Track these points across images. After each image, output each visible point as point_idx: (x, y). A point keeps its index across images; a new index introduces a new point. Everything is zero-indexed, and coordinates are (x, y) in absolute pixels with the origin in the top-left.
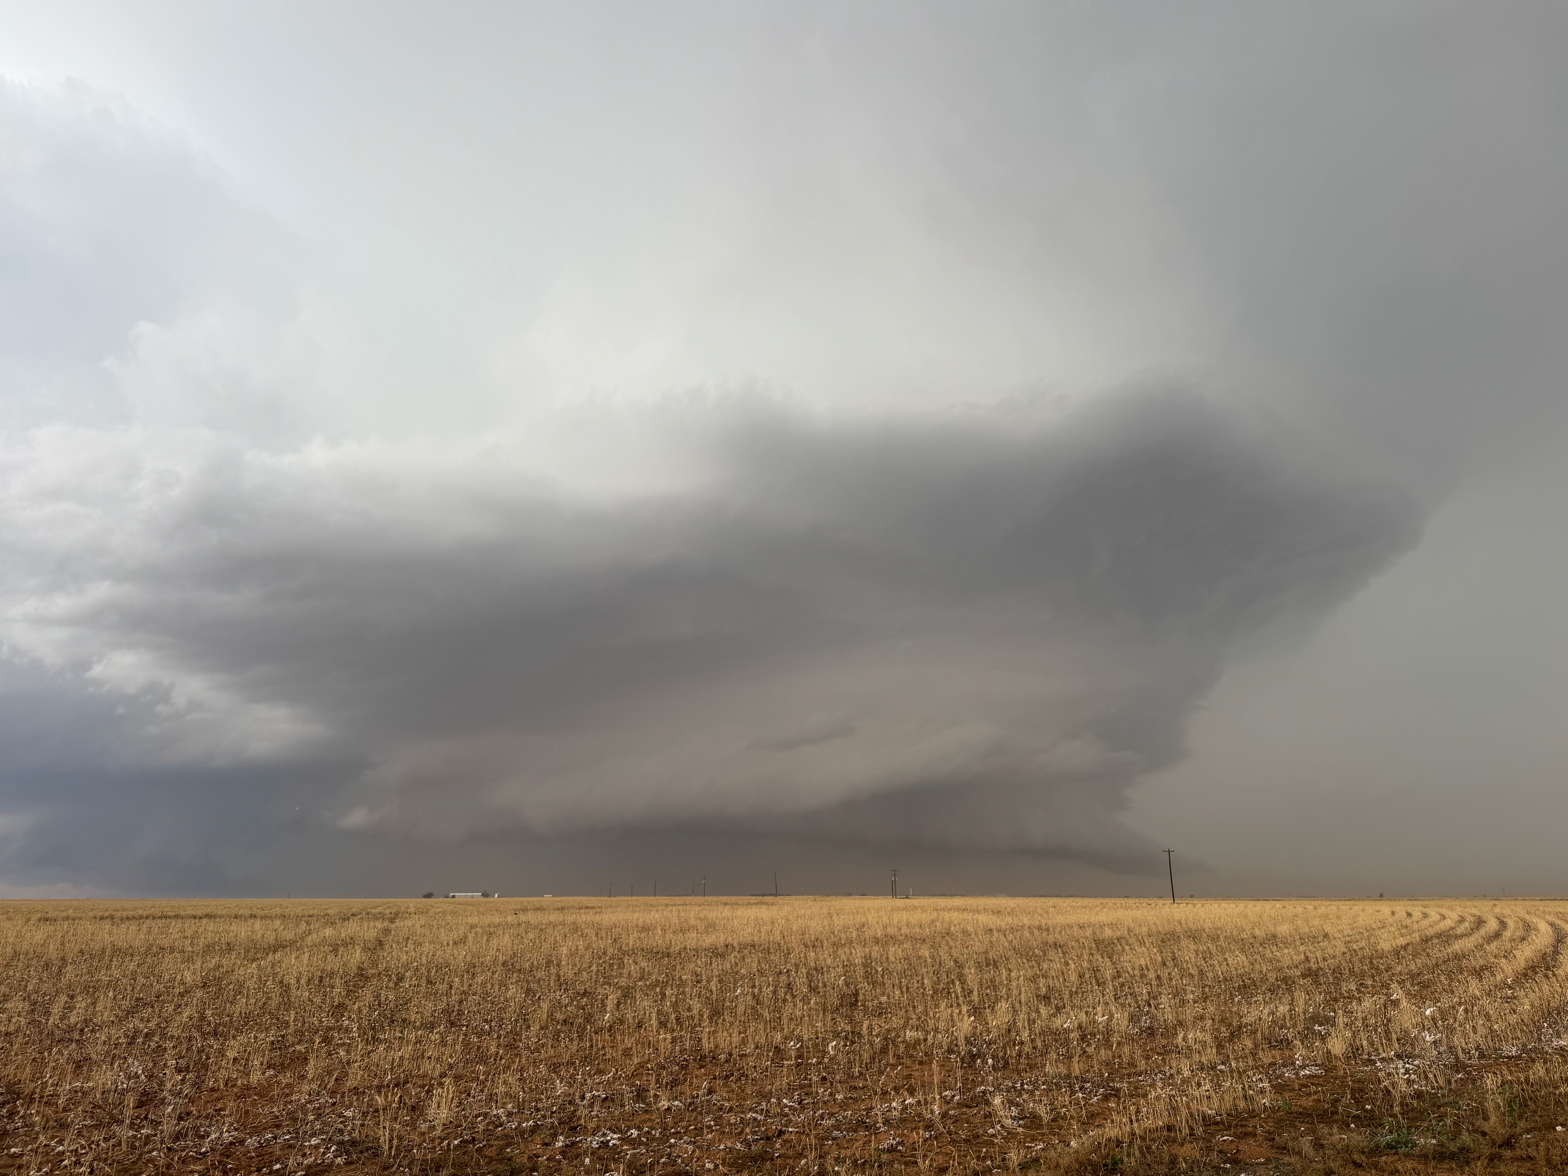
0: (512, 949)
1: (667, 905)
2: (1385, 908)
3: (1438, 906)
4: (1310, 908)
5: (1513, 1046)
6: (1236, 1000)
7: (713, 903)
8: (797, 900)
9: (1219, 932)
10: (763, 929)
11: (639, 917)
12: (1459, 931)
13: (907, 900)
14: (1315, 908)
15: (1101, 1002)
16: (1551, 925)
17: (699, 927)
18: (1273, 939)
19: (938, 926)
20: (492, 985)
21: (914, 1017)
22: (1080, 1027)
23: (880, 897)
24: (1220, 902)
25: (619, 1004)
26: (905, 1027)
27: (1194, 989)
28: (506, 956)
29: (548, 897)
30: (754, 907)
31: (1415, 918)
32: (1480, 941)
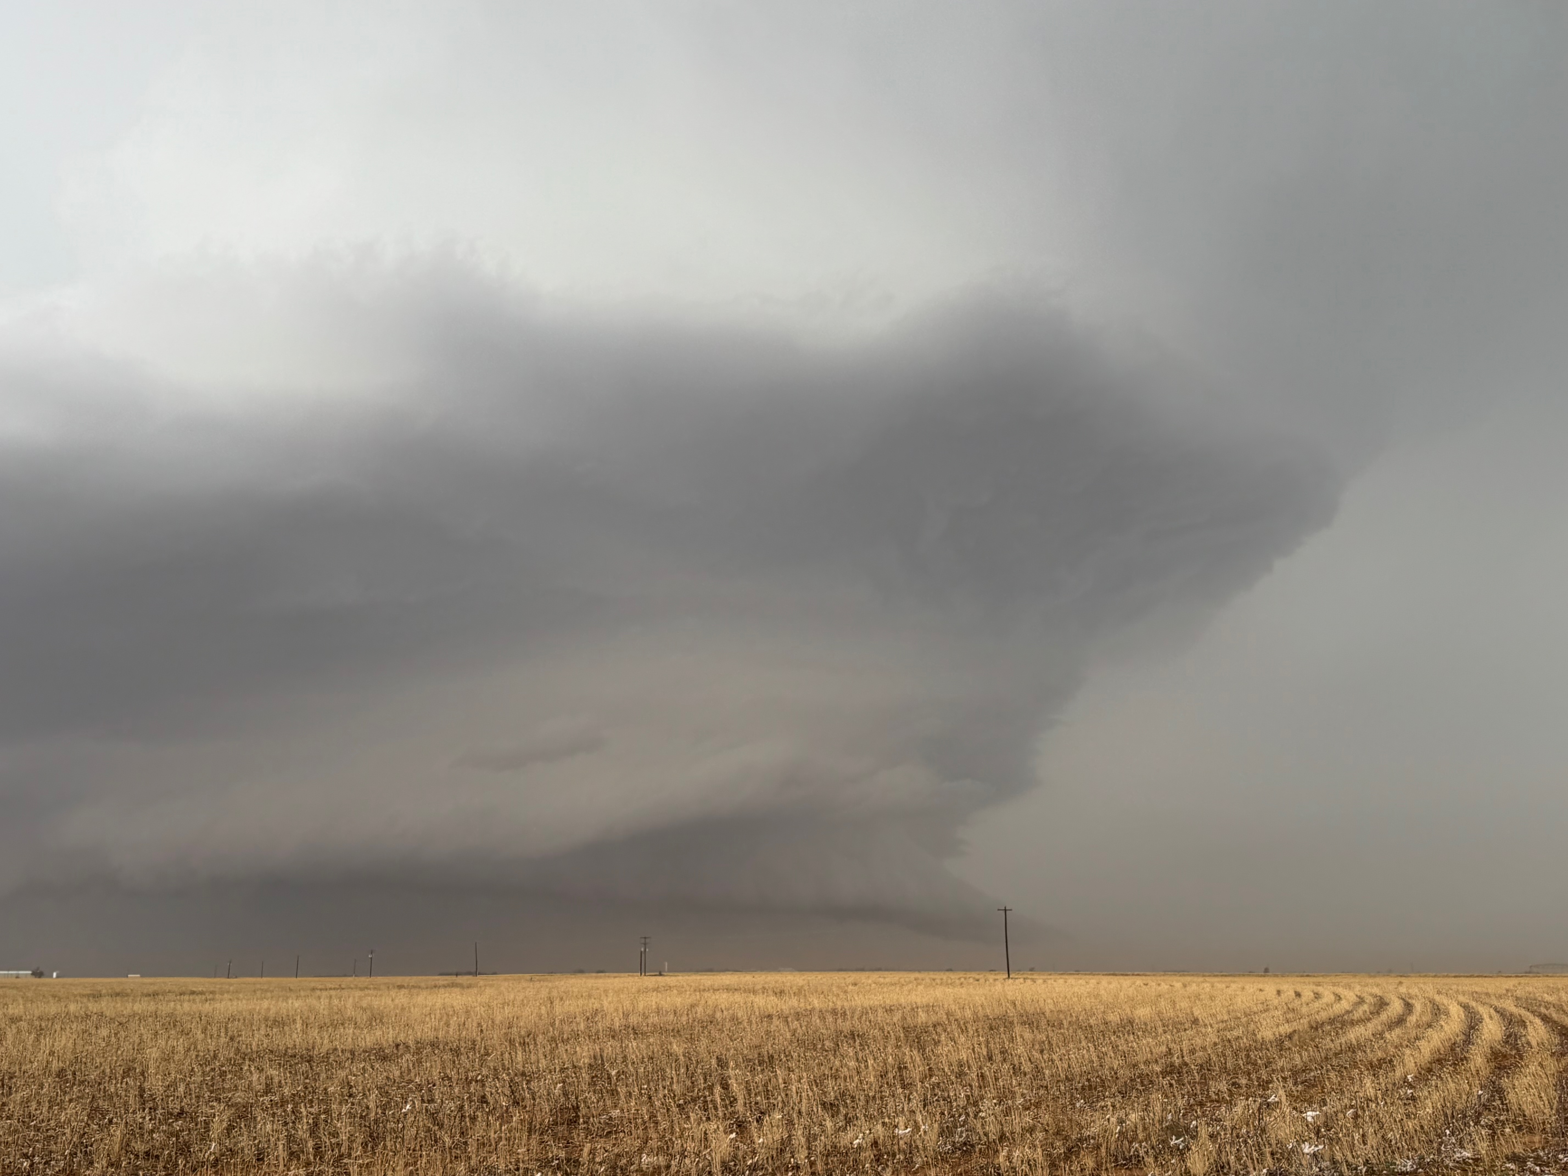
0: (74, 1051)
1: (313, 989)
2: (1268, 988)
3: (1334, 985)
4: (1178, 985)
5: (1409, 1159)
6: (1078, 1105)
7: (382, 987)
8: (505, 980)
9: (1062, 1016)
10: (453, 1021)
11: (268, 1006)
12: (1356, 1016)
13: (660, 978)
14: (1185, 986)
15: (906, 1109)
16: (1464, 1007)
17: (359, 1020)
18: (1128, 1026)
19: (699, 1011)
20: (39, 1103)
21: (654, 1136)
22: (875, 1143)
23: (622, 975)
24: (1067, 977)
25: (230, 1128)
26: (640, 1150)
27: (1025, 1091)
28: (64, 1062)
29: (134, 978)
30: (442, 990)
31: (1304, 999)
32: (1380, 1028)
